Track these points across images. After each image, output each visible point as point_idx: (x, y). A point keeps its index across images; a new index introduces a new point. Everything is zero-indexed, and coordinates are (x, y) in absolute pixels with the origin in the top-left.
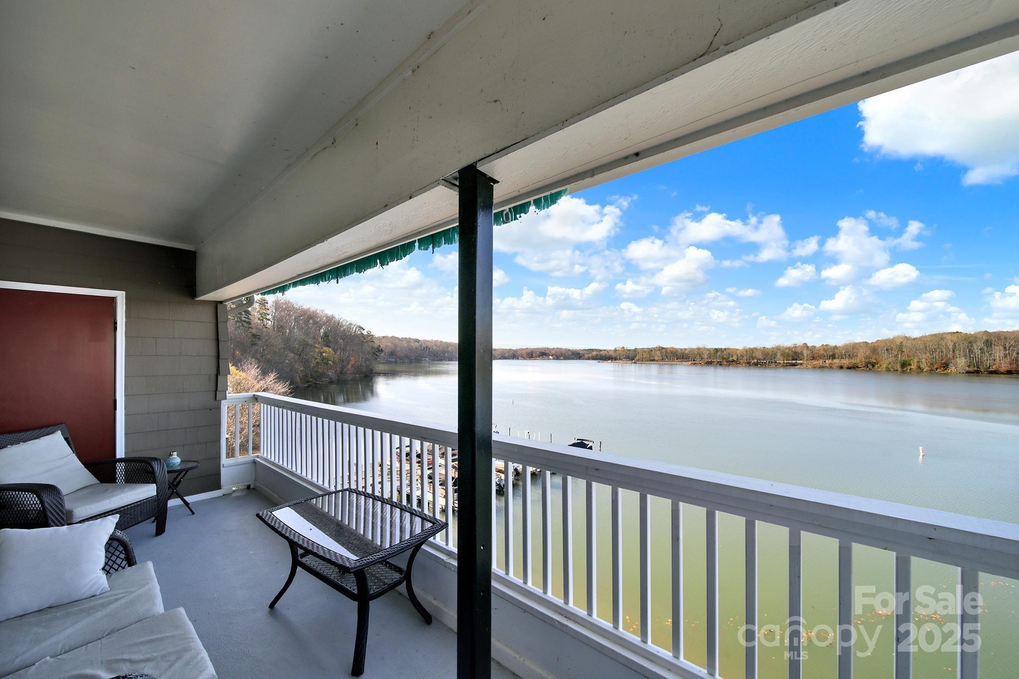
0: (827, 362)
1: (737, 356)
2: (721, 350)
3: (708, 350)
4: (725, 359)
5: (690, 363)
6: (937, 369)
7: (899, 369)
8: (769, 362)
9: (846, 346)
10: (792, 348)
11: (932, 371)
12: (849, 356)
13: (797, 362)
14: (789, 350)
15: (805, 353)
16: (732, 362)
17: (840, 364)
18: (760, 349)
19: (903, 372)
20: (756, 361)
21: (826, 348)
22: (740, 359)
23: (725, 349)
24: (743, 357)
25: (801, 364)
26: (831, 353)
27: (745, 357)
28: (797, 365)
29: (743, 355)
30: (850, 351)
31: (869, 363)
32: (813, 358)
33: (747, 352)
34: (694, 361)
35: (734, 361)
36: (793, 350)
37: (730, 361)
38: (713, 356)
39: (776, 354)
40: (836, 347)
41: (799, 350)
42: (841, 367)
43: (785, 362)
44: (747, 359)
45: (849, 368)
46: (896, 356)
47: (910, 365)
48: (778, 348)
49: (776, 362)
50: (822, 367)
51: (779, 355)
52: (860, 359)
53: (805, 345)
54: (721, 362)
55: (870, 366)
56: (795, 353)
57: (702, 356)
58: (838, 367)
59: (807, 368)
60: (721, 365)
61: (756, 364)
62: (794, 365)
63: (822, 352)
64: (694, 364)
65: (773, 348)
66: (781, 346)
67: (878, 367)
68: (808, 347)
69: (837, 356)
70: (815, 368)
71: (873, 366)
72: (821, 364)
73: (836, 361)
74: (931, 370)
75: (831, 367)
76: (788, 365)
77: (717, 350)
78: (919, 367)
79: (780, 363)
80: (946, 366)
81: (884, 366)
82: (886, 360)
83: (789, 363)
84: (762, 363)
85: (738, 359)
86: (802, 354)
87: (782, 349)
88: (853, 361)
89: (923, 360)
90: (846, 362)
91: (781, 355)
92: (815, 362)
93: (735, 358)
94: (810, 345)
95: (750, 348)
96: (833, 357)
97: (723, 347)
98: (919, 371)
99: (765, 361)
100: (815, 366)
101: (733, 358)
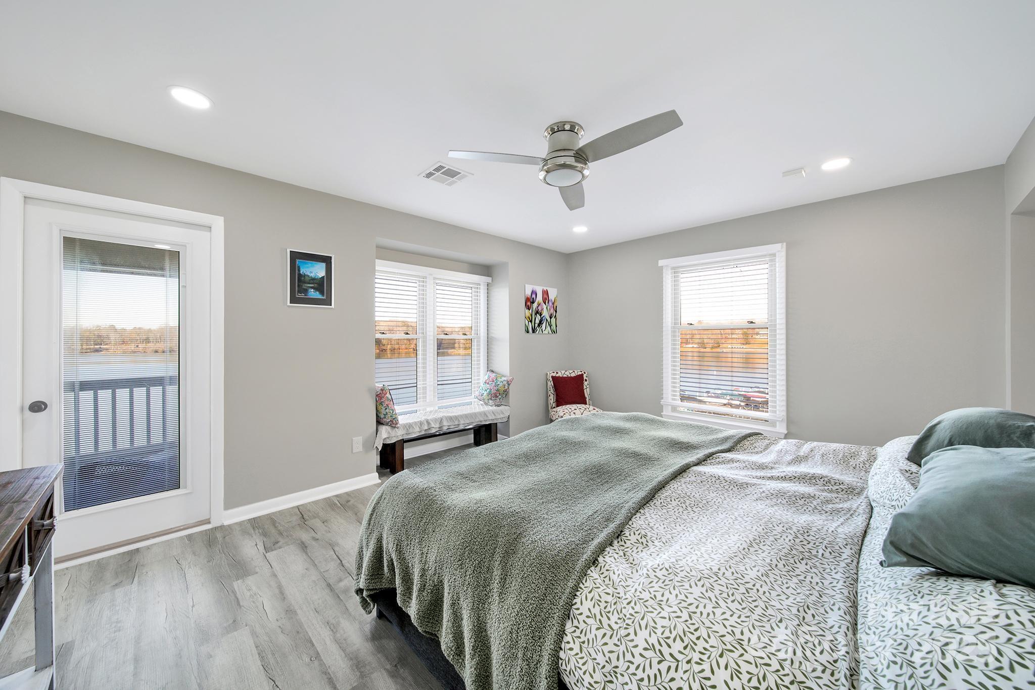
0: (140, 346)
13: (102, 347)
14: (91, 333)
15: (113, 336)
17: (154, 348)
21: (138, 331)
25: (107, 349)
26: (145, 337)
28: (101, 351)
32: (124, 342)
36: (96, 333)
40: (150, 331)
41: (104, 333)
42: (156, 352)
43: (85, 347)
50: (133, 352)
53: (112, 327)
56: (100, 336)
58: (152, 350)
59: (114, 354)
62: (97, 351)
63: (134, 336)
68: (116, 329)
69: (151, 339)
70: (125, 353)
72: (133, 348)
73: (150, 345)
75: (144, 351)
76: (88, 351)
83: (90, 349)
86: (108, 338)
92: (124, 347)
94: (118, 327)
96: (147, 341)
100: (126, 351)
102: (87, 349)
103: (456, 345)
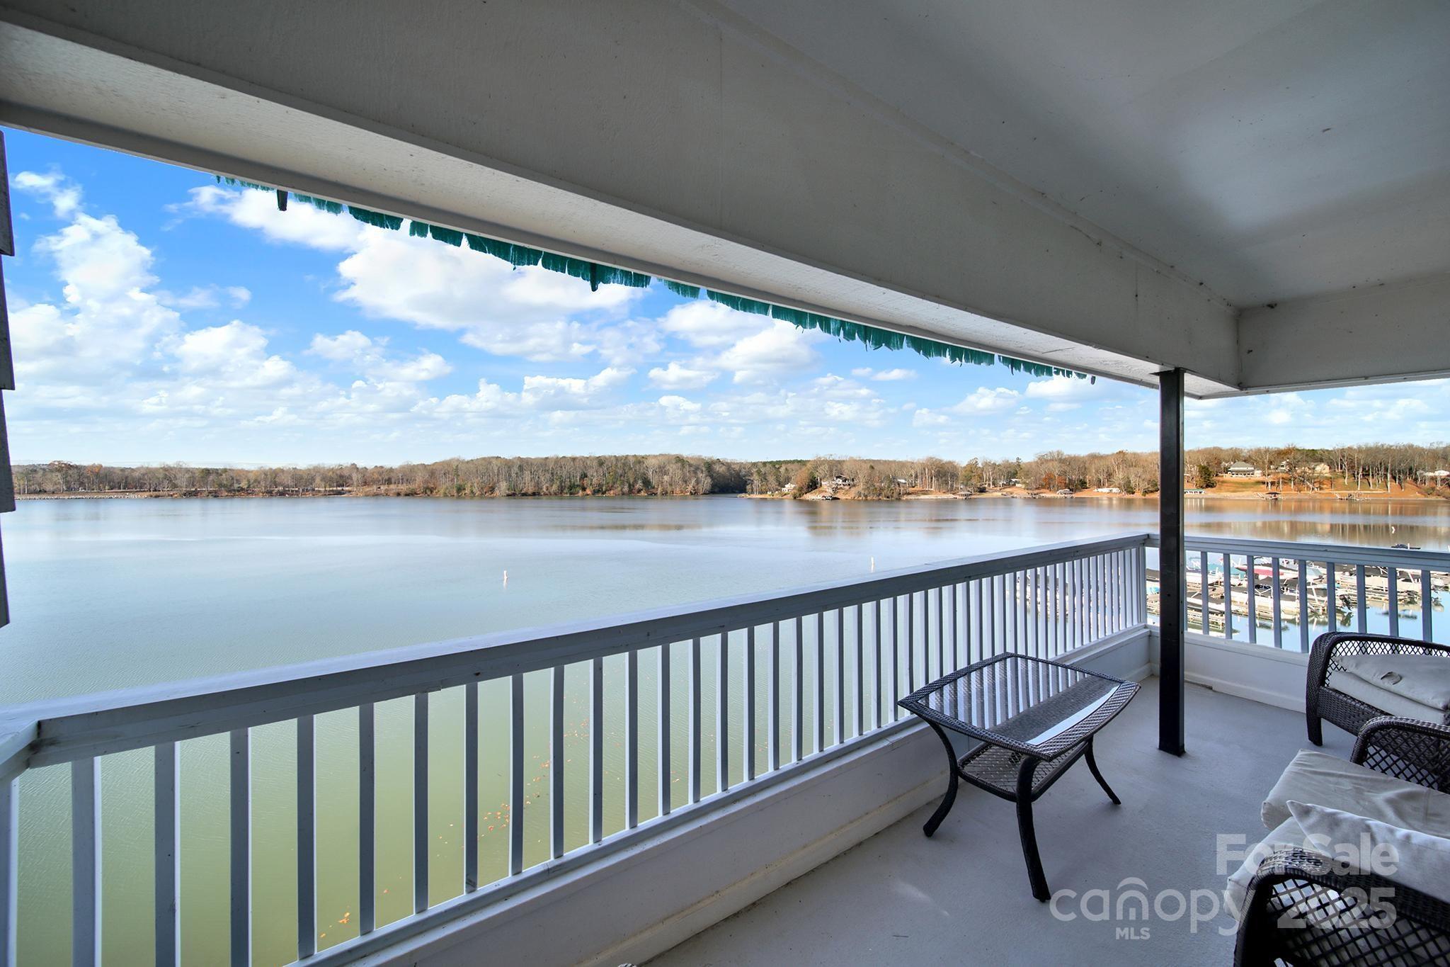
0: (382, 488)
1: (249, 481)
2: (217, 472)
3: (188, 470)
4: (225, 486)
5: (146, 495)
6: (486, 493)
7: (455, 494)
8: (303, 490)
9: (402, 468)
10: (337, 470)
11: (482, 496)
12: (407, 480)
13: (345, 488)
14: (333, 473)
15: (355, 476)
16: (238, 491)
17: (397, 491)
18: (288, 471)
19: (459, 497)
20: (281, 488)
21: (380, 470)
22: (254, 487)
23: (225, 470)
24: (259, 483)
25: (350, 491)
26: (387, 477)
27: (263, 483)
28: (344, 494)
29: (259, 479)
30: (407, 474)
31: (427, 488)
32: (365, 483)
33: (266, 475)
34: (155, 490)
35: (242, 489)
36: (338, 472)
37: (234, 490)
38: (199, 482)
39: (313, 479)
40: (391, 470)
41: (346, 473)
42: (399, 494)
43: (327, 489)
44: (266, 487)
45: (407, 495)
46: (453, 480)
47: (464, 489)
48: (317, 470)
49: (313, 490)
50: (376, 495)
51: (318, 480)
52: (417, 484)
53: (354, 466)
54: (216, 492)
55: (429, 491)
56: (341, 476)
57: (176, 482)
58: (394, 493)
59: (357, 497)
60: (215, 496)
61: (282, 494)
62: (340, 493)
63: (376, 476)
64: (157, 497)
65: (309, 470)
66: (322, 466)
67: (436, 493)
68: (358, 468)
69: (393, 480)
70: (368, 496)
71: (432, 492)
72: (375, 491)
73: (392, 486)
74: (482, 494)
75: (387, 494)
76: (332, 493)
77: (207, 472)
78: (472, 492)
79: (319, 491)
80: (492, 490)
81: (442, 491)
82: (444, 485)
83: (333, 491)
84: (292, 491)
85: (249, 487)
86: (350, 477)
87: (322, 471)
88: (412, 486)
89: (475, 484)
90: (403, 488)
91: (321, 480)
92: (367, 489)
93: (244, 485)
94: (360, 465)
95: (271, 469)
96: (389, 481)
97: (220, 467)
98: (472, 495)
99: (297, 489)
100: (368, 493)
101: (241, 485)
102: (330, 491)
103: (748, 487)
